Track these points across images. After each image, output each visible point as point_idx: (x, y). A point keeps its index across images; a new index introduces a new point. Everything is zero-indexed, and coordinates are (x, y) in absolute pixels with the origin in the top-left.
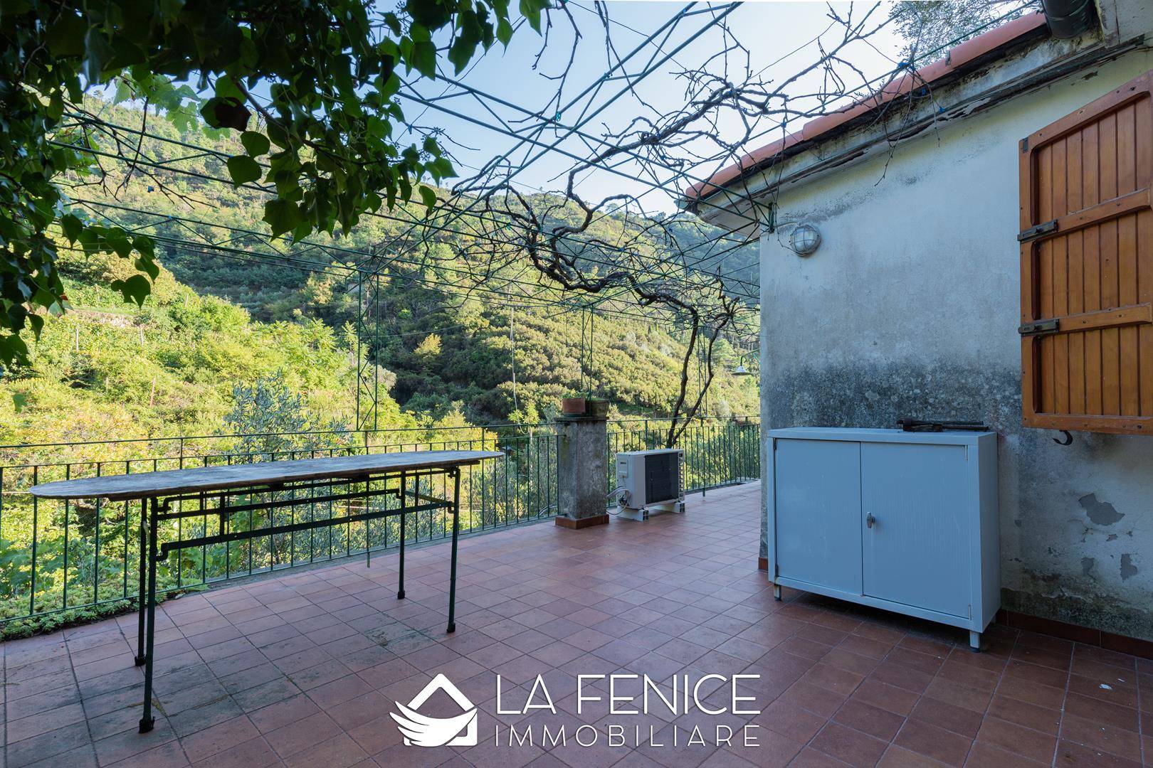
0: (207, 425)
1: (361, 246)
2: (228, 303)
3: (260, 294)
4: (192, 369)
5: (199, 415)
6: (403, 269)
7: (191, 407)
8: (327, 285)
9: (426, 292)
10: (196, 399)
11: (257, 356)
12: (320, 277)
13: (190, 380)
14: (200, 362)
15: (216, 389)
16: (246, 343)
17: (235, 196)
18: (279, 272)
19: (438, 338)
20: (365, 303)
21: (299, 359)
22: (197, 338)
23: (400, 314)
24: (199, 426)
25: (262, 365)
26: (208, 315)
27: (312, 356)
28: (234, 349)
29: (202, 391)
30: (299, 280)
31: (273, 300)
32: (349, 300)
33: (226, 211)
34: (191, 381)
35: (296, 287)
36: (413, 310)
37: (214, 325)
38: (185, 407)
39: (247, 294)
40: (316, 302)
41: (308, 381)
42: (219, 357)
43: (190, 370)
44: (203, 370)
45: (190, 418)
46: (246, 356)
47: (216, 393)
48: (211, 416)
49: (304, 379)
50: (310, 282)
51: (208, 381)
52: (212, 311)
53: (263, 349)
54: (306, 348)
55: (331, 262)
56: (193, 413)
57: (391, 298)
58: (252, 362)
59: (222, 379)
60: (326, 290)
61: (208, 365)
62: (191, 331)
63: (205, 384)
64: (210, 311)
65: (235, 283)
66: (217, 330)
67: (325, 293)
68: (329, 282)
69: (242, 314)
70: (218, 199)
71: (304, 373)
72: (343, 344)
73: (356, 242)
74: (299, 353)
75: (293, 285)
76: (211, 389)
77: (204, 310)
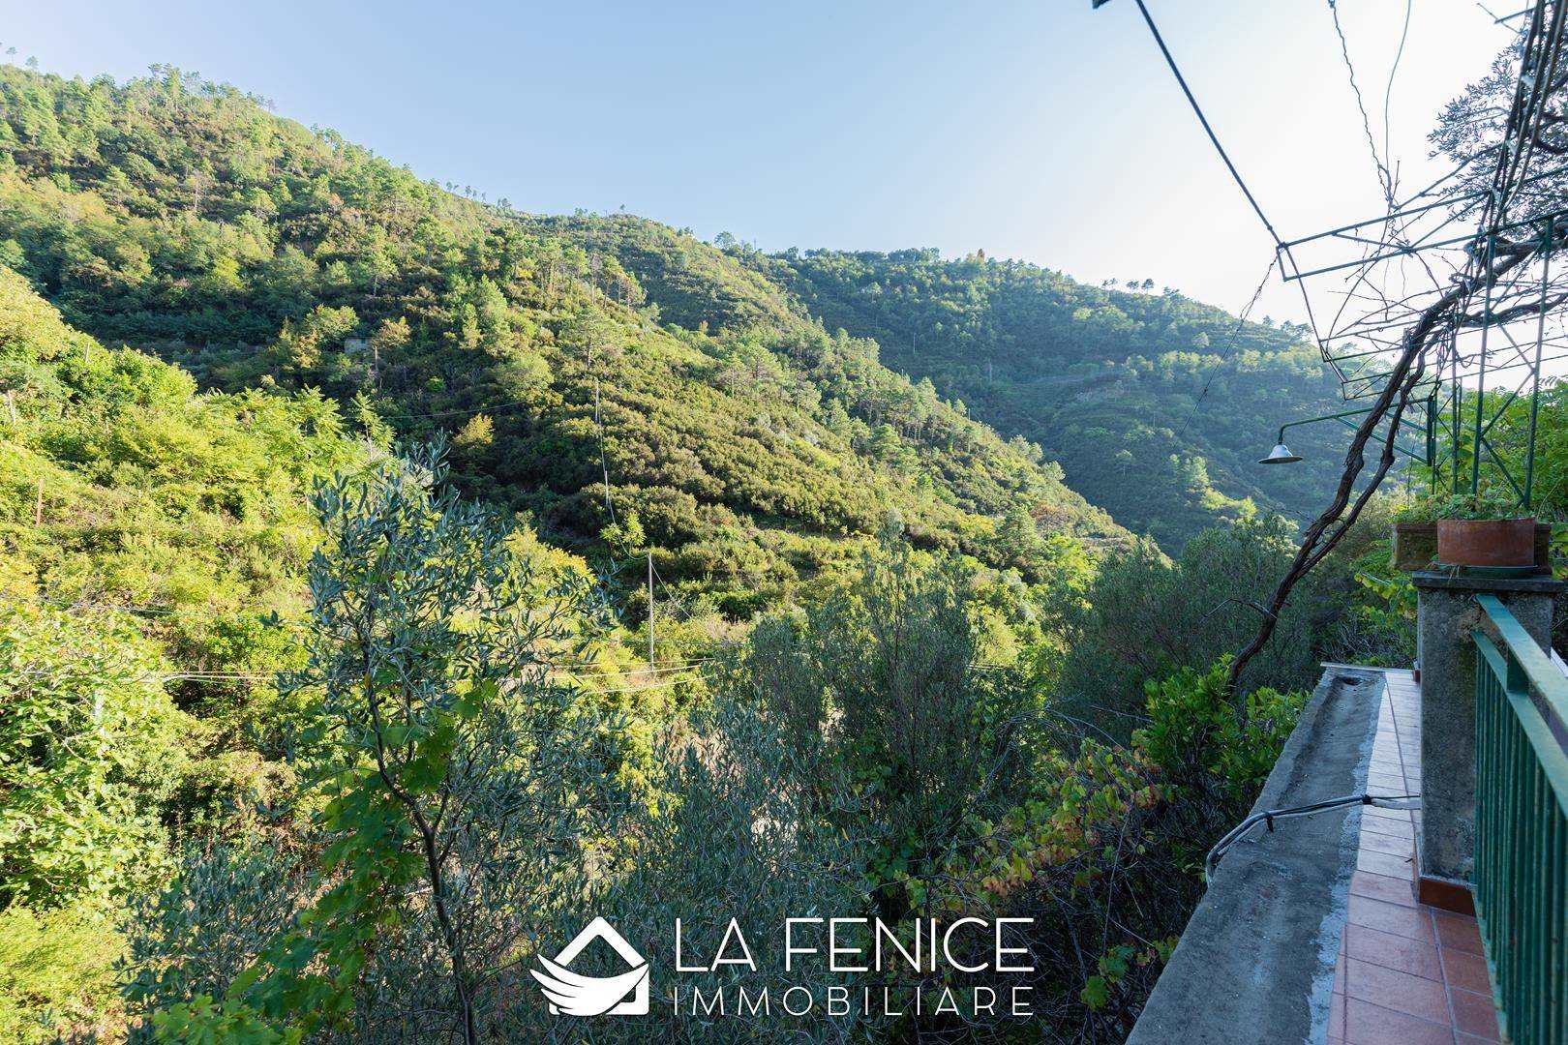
0: (140, 554)
1: (361, 282)
2: (157, 361)
3: (204, 352)
4: (108, 463)
5: (126, 540)
6: (428, 318)
7: (111, 525)
8: (311, 340)
9: (465, 353)
10: (119, 513)
11: (215, 444)
12: (300, 329)
13: (104, 481)
14: (120, 453)
15: (151, 496)
16: (197, 422)
17: (153, 201)
18: (233, 319)
19: (488, 421)
20: (373, 368)
21: (287, 448)
22: (112, 414)
23: (428, 384)
24: (128, 557)
25: (227, 457)
26: (126, 378)
27: (308, 445)
28: (180, 433)
29: (128, 499)
30: (266, 332)
31: (226, 362)
32: (347, 363)
33: (139, 223)
34: (106, 484)
35: (262, 342)
36: (448, 379)
37: (138, 394)
38: (100, 525)
39: (184, 352)
40: (297, 366)
41: (303, 484)
42: (154, 444)
43: (103, 465)
44: (125, 465)
45: (110, 545)
46: (199, 443)
47: (152, 503)
48: (147, 540)
49: (297, 481)
50: (285, 335)
51: (138, 483)
52: (133, 372)
53: (226, 432)
54: (296, 432)
55: (315, 306)
56: (115, 536)
57: (414, 361)
58: (209, 453)
59: (160, 481)
60: (310, 347)
61: (135, 458)
62: (99, 404)
63: (132, 489)
64: (129, 372)
65: (163, 335)
66: (144, 402)
67: (309, 353)
68: (315, 335)
69: (180, 378)
70: (126, 204)
71: (295, 471)
72: (355, 427)
73: (352, 276)
74: (287, 440)
75: (256, 339)
76: (143, 497)
77: (119, 370)
